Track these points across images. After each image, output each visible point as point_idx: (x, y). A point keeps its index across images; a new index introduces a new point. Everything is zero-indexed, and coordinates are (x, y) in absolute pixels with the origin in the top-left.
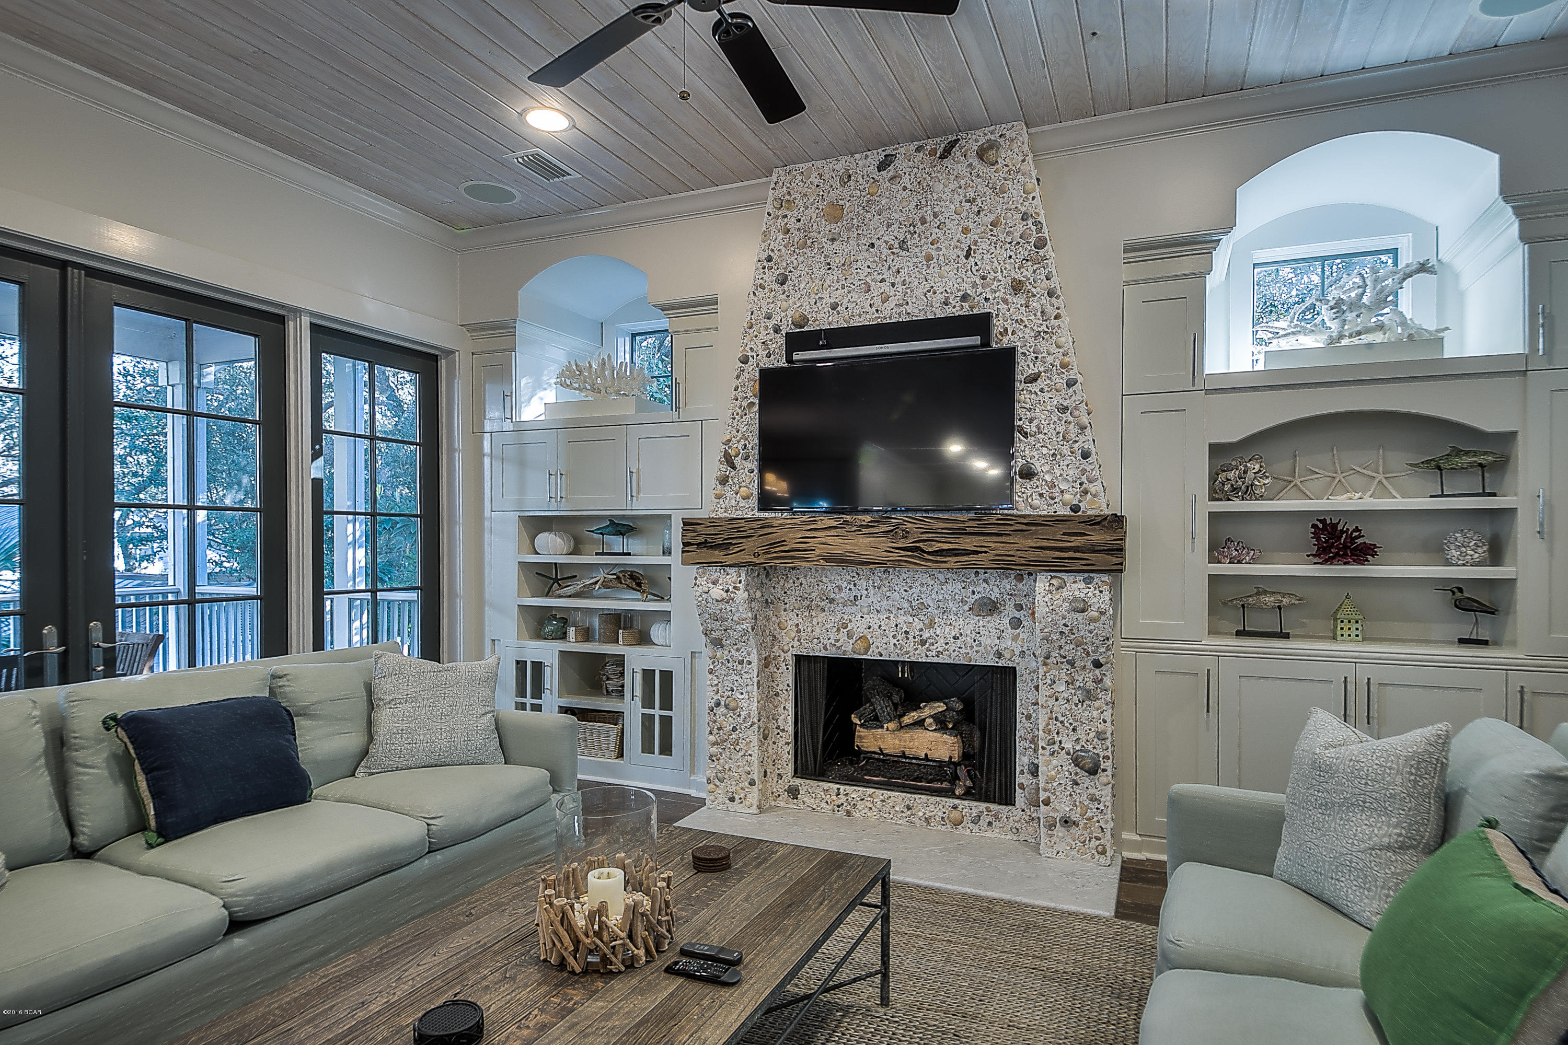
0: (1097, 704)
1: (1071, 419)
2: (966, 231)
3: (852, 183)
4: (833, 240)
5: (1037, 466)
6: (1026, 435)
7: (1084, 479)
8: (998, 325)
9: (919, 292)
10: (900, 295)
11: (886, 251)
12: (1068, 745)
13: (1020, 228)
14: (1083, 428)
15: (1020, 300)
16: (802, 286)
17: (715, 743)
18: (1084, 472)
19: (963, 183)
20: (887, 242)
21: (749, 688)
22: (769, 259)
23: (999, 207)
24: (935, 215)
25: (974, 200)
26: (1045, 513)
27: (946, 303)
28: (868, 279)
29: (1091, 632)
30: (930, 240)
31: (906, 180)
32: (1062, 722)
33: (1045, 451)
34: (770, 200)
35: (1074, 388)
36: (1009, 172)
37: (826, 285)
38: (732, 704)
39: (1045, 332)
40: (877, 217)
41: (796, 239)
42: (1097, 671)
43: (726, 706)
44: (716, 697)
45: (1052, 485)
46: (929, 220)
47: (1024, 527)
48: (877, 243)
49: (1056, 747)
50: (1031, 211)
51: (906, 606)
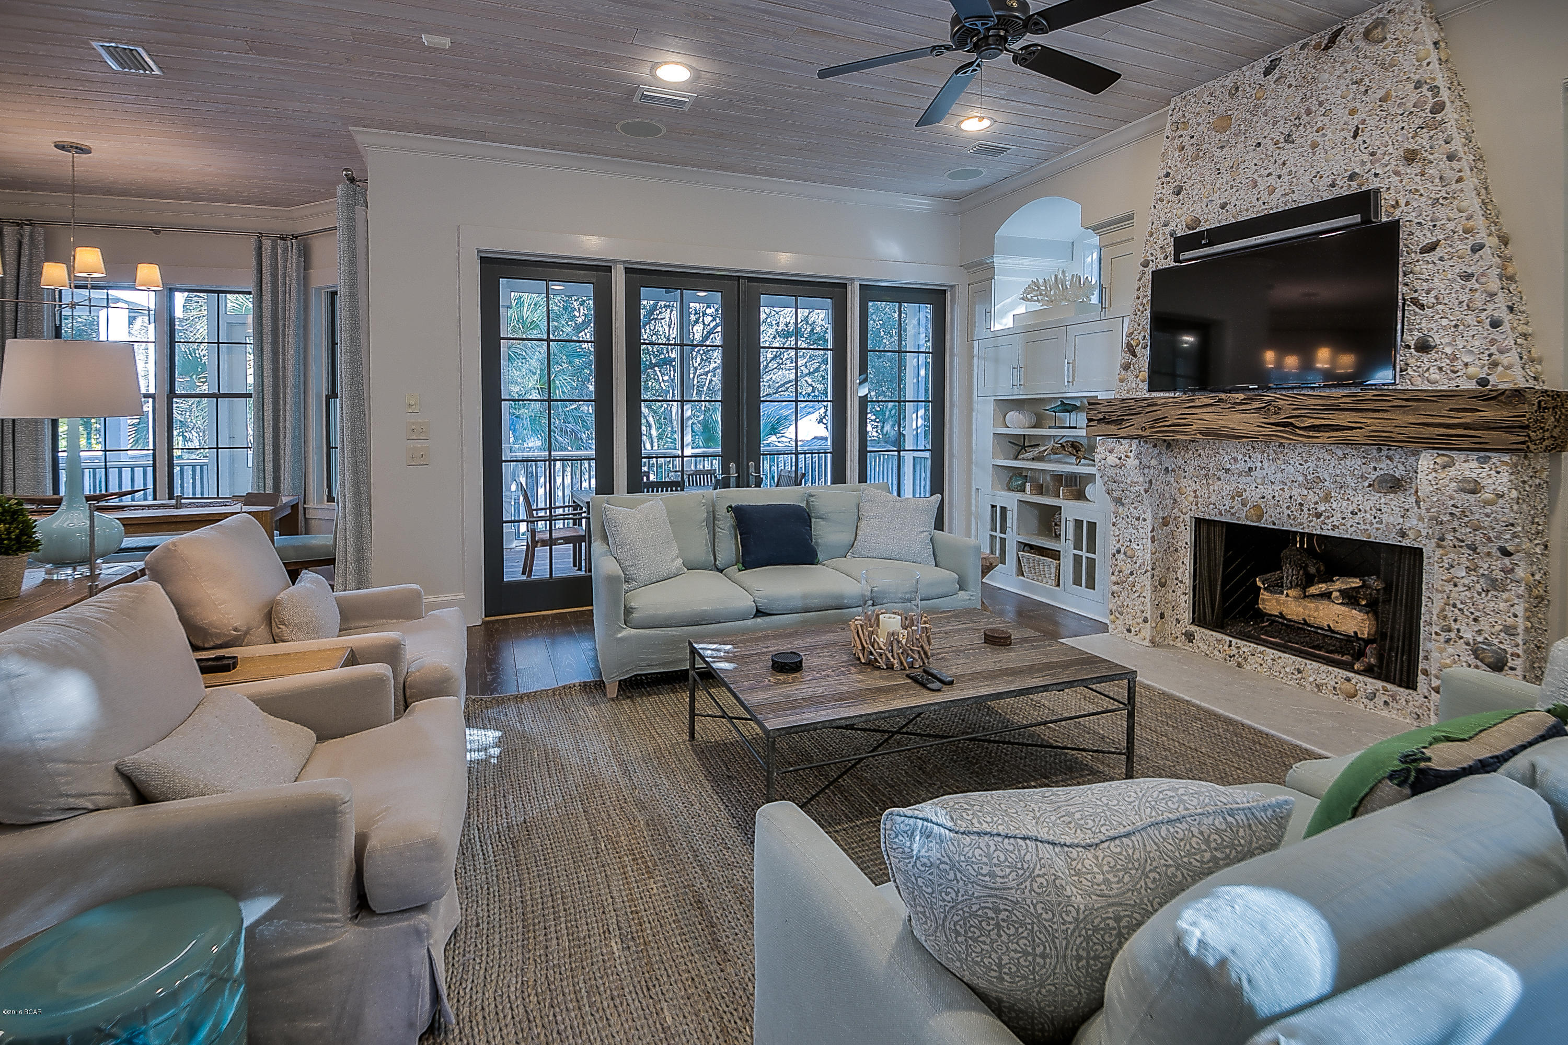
0: (1505, 595)
1: (1477, 286)
2: (1353, 112)
3: (1240, 93)
4: (1222, 147)
5: (1436, 339)
6: (1422, 307)
7: (1493, 349)
8: (1387, 200)
9: (1306, 179)
10: (1286, 186)
11: (1272, 148)
12: (1468, 635)
13: (1414, 97)
14: (1492, 295)
15: (1415, 168)
16: (1195, 193)
17: (1117, 583)
18: (1493, 342)
19: (1349, 67)
20: (1272, 139)
21: (1144, 541)
22: (1167, 175)
23: (1389, 82)
24: (1321, 104)
25: (1362, 80)
26: (1445, 387)
27: (1333, 185)
28: (1255, 176)
29: (1488, 515)
30: (1315, 129)
32: (1460, 610)
33: (1444, 322)
34: (1168, 125)
35: (1480, 252)
36: (1399, 45)
37: (1216, 189)
38: (1129, 553)
39: (1445, 198)
40: (1263, 118)
41: (1190, 154)
42: (1507, 561)
43: (1125, 553)
44: (1118, 546)
45: (1454, 358)
46: (1314, 109)
47: (1404, 403)
48: (1263, 142)
49: (1453, 635)
50: (1426, 77)
51: (1301, 479)
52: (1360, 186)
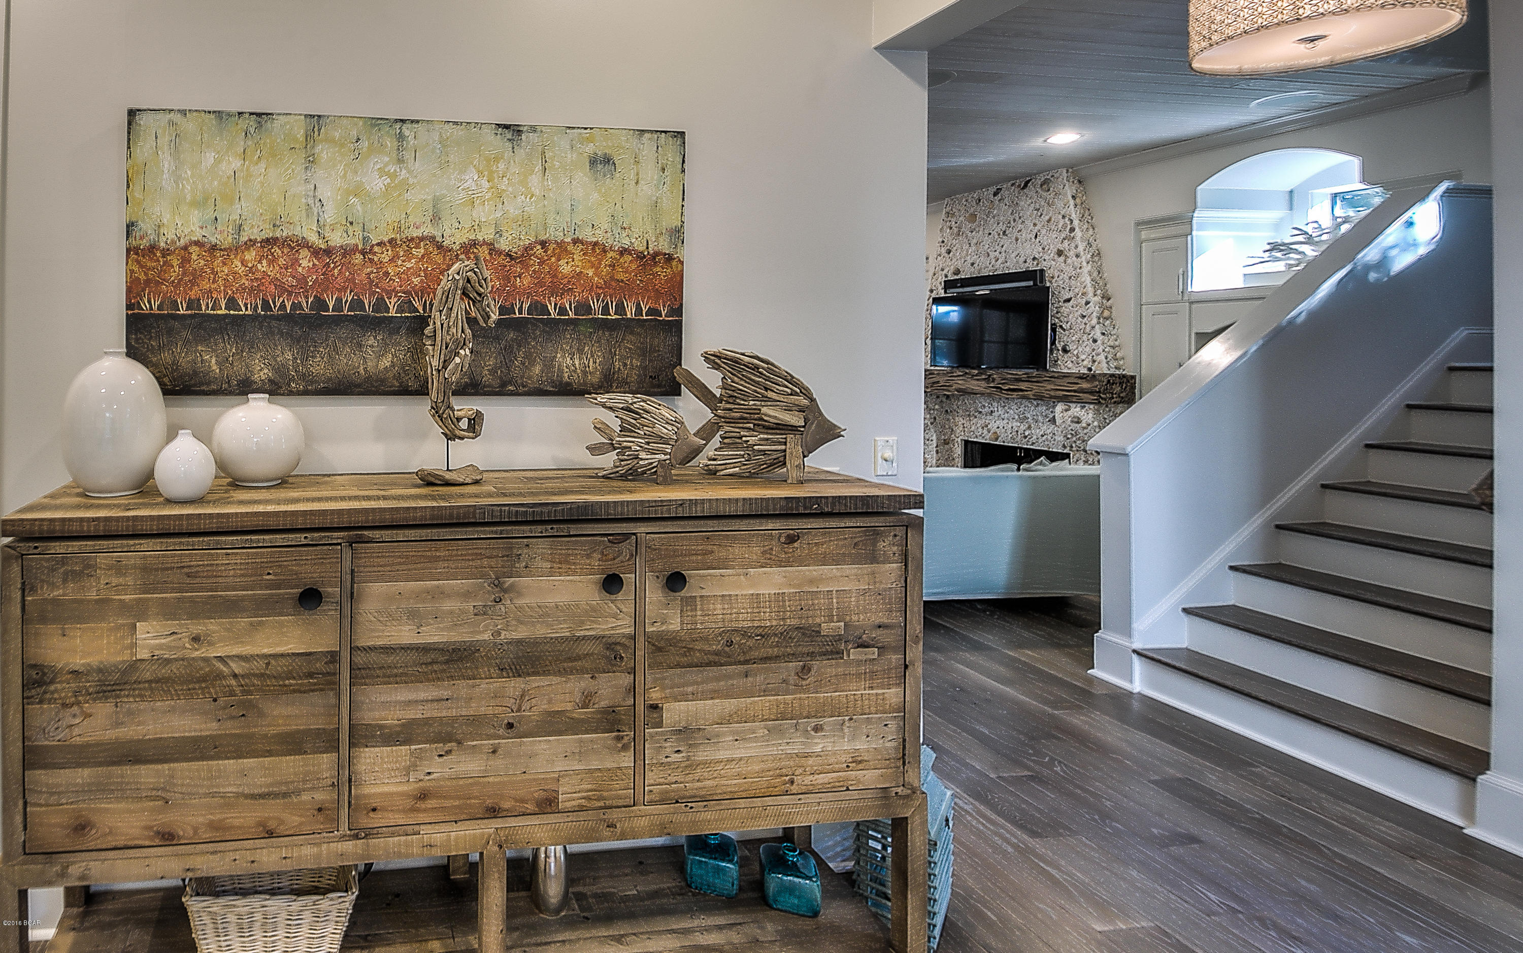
2: (1035, 225)
3: (981, 203)
4: (972, 232)
5: (1070, 346)
6: (1064, 330)
7: (1094, 354)
8: (1049, 274)
9: (1013, 255)
11: (997, 236)
13: (1062, 223)
14: (1093, 327)
15: (1062, 259)
16: (958, 254)
18: (1094, 350)
19: (1034, 201)
20: (997, 232)
22: (943, 242)
23: (1051, 212)
24: (1020, 218)
25: (1039, 209)
26: (1075, 371)
27: (1025, 262)
28: (988, 250)
30: (1017, 230)
31: (1006, 201)
33: (1074, 338)
35: (1088, 305)
36: (1056, 195)
37: (970, 254)
39: (1075, 276)
40: (992, 220)
41: (955, 232)
45: (1078, 357)
46: (1017, 220)
48: (992, 233)
50: (1067, 214)
51: (1017, 417)
52: (1038, 264)
